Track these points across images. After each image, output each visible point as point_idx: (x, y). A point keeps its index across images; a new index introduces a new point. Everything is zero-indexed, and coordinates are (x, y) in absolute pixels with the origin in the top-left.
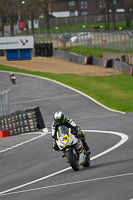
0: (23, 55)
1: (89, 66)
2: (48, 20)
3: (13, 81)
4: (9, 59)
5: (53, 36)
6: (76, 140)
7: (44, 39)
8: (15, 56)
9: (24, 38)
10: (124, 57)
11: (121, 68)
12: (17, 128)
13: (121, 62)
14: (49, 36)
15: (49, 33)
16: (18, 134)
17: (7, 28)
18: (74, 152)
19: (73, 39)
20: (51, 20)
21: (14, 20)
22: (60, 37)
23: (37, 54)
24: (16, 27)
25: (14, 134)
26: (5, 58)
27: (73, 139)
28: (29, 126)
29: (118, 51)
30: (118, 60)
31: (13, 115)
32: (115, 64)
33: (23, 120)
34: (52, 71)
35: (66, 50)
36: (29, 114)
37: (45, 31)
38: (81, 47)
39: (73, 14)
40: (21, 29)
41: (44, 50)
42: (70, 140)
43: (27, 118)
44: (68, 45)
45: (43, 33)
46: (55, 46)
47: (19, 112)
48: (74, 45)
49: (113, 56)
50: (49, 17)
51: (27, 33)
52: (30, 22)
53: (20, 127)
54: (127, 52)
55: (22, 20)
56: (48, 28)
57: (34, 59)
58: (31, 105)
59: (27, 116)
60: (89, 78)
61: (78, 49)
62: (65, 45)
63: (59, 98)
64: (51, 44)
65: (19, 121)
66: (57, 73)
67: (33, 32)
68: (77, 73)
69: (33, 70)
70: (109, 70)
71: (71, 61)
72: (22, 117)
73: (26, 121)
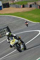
1: (23, 8)
10: (35, 3)
11: (35, 7)
12: (1, 35)
13: (34, 5)
14: (7, 0)
23: (4, 7)
25: (1, 38)
29: (33, 1)
30: (33, 4)
32: (33, 6)
33: (3, 32)
35: (14, 4)
36: (5, 29)
38: (20, 2)
42: (15, 41)
43: (5, 31)
44: (14, 2)
46: (10, 3)
48: (17, 2)
49: (31, 3)
53: (3, 34)
54: (36, 1)
57: (3, 9)
58: (5, 26)
59: (4, 30)
60: (24, 12)
61: (18, 3)
62: (13, 2)
63: (15, 21)
64: (8, 3)
68: (20, 11)
69: (4, 13)
70: (31, 8)
71: (16, 7)
72: (3, 31)
73: (4, 32)
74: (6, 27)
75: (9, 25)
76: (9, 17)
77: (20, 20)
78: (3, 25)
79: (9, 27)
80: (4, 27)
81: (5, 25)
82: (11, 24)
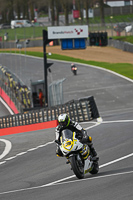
0: (78, 44)
2: (102, 10)
3: (75, 72)
4: (63, 48)
5: (108, 25)
6: (80, 146)
7: (98, 29)
8: (69, 45)
9: (78, 28)
14: (104, 26)
15: (104, 22)
17: (62, 17)
18: (79, 158)
19: (128, 28)
20: (106, 9)
21: (69, 9)
22: (115, 26)
23: (92, 44)
24: (71, 16)
26: (60, 47)
27: (77, 144)
31: (67, 104)
33: (77, 109)
34: (107, 61)
35: (121, 39)
36: (83, 104)
37: (100, 20)
39: (128, 4)
40: (76, 18)
41: (99, 40)
42: (74, 145)
43: (82, 108)
44: (123, 34)
45: (97, 22)
46: (109, 35)
47: (73, 102)
48: (129, 34)
50: (104, 7)
51: (82, 23)
52: (85, 12)
53: (74, 116)
55: (77, 10)
56: (103, 17)
57: (88, 48)
58: (86, 94)
62: (119, 35)
63: (114, 87)
64: (106, 33)
65: (73, 110)
66: (111, 62)
67: (88, 21)
68: (132, 63)
69: (88, 59)
71: (125, 50)
72: (76, 106)
73: (80, 111)
77: (129, 85)
80: (83, 98)
82: (103, 93)
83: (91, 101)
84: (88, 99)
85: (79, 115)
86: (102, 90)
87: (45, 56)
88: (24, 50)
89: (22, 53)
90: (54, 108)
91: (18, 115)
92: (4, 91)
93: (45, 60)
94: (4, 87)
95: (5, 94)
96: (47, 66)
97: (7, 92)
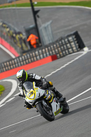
12: (62, 51)
16: (64, 56)
18: (44, 103)
25: (61, 57)
28: (72, 48)
31: (57, 41)
33: (66, 44)
36: (70, 38)
42: (37, 93)
43: (69, 42)
47: (62, 38)
53: (65, 50)
58: (71, 30)
59: (68, 40)
65: (63, 45)
72: (65, 42)
73: (68, 45)
74: (72, 33)
75: (81, 28)
76: (79, 9)
78: (66, 29)
79: (79, 33)
80: (69, 34)
81: (70, 27)
82: (86, 27)
83: (77, 35)
84: (74, 34)
85: (68, 49)
86: (84, 25)
87: (32, 5)
88: (14, 3)
89: (13, 6)
90: (47, 46)
91: (19, 57)
92: (3, 40)
93: (33, 9)
94: (3, 36)
95: (5, 43)
96: (35, 13)
97: (6, 40)
